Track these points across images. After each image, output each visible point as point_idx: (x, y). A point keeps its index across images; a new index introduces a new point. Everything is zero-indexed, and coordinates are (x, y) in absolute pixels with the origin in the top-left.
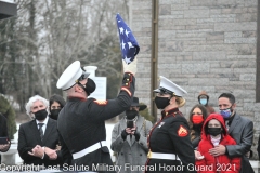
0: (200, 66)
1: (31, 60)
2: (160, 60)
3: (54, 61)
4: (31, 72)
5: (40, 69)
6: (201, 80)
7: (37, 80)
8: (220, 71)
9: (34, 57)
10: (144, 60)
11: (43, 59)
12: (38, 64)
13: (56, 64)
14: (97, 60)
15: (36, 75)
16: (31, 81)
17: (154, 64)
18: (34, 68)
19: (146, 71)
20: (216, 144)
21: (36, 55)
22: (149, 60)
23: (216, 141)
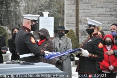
0: (100, 11)
1: (16, 9)
2: (80, 8)
3: (27, 9)
4: (16, 15)
5: (20, 14)
6: (101, 18)
7: (19, 18)
8: (110, 13)
9: (17, 7)
10: (72, 8)
11: (22, 8)
12: (19, 11)
13: (28, 11)
14: (49, 8)
15: (19, 16)
16: (16, 19)
17: (77, 10)
18: (17, 13)
19: (73, 14)
20: (109, 49)
21: (18, 6)
22: (75, 8)
23: (109, 48)
